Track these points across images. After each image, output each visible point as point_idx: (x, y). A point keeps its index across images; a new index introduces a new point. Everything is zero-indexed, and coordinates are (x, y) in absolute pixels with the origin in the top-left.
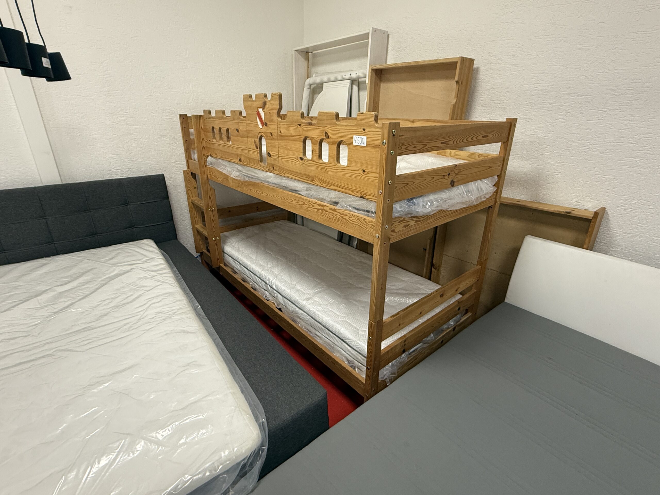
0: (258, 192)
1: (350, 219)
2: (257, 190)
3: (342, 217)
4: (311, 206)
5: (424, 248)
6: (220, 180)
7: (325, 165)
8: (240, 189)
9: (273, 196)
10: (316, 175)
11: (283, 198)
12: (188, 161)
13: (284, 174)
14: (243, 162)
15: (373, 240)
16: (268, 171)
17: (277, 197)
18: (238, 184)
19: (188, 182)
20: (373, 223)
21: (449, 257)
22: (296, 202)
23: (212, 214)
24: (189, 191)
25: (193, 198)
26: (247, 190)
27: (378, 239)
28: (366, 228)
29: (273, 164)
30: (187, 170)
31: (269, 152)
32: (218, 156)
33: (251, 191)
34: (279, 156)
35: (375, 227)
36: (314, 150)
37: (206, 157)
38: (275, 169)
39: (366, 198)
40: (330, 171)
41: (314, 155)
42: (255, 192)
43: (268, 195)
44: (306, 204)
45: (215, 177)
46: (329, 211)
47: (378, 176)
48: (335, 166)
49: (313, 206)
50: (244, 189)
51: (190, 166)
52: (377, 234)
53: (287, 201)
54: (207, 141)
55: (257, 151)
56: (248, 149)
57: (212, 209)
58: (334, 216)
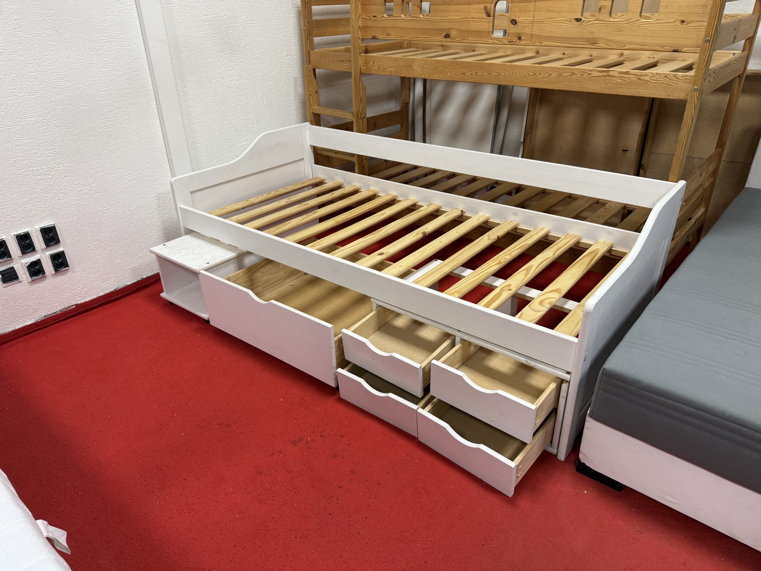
2: (477, 71)
3: (639, 79)
5: (624, 150)
6: (390, 71)
7: (619, 22)
8: (440, 75)
9: (511, 74)
10: (602, 36)
11: (532, 74)
12: (309, 52)
13: (540, 43)
14: (454, 38)
15: (687, 95)
16: (507, 43)
17: (519, 74)
18: (434, 71)
19: (310, 84)
20: (688, 76)
21: (659, 154)
22: (557, 75)
23: (361, 123)
24: (311, 96)
25: (314, 106)
26: (456, 74)
27: (696, 92)
28: (677, 84)
29: (519, 34)
30: (309, 66)
31: (514, 18)
32: (393, 36)
33: (465, 74)
34: (535, 21)
35: (692, 80)
36: (602, 7)
37: (362, 41)
38: (522, 38)
39: (681, 51)
40: (628, 28)
41: (603, 13)
42: (473, 75)
43: (500, 74)
44: (577, 74)
45: (378, 67)
46: (617, 76)
47: (705, 24)
48: (637, 22)
49: (590, 74)
50: (449, 75)
51: (311, 60)
52: (696, 87)
53: (541, 75)
54: (369, 18)
55: (489, 20)
56: (467, 19)
57: (362, 116)
58: (626, 80)
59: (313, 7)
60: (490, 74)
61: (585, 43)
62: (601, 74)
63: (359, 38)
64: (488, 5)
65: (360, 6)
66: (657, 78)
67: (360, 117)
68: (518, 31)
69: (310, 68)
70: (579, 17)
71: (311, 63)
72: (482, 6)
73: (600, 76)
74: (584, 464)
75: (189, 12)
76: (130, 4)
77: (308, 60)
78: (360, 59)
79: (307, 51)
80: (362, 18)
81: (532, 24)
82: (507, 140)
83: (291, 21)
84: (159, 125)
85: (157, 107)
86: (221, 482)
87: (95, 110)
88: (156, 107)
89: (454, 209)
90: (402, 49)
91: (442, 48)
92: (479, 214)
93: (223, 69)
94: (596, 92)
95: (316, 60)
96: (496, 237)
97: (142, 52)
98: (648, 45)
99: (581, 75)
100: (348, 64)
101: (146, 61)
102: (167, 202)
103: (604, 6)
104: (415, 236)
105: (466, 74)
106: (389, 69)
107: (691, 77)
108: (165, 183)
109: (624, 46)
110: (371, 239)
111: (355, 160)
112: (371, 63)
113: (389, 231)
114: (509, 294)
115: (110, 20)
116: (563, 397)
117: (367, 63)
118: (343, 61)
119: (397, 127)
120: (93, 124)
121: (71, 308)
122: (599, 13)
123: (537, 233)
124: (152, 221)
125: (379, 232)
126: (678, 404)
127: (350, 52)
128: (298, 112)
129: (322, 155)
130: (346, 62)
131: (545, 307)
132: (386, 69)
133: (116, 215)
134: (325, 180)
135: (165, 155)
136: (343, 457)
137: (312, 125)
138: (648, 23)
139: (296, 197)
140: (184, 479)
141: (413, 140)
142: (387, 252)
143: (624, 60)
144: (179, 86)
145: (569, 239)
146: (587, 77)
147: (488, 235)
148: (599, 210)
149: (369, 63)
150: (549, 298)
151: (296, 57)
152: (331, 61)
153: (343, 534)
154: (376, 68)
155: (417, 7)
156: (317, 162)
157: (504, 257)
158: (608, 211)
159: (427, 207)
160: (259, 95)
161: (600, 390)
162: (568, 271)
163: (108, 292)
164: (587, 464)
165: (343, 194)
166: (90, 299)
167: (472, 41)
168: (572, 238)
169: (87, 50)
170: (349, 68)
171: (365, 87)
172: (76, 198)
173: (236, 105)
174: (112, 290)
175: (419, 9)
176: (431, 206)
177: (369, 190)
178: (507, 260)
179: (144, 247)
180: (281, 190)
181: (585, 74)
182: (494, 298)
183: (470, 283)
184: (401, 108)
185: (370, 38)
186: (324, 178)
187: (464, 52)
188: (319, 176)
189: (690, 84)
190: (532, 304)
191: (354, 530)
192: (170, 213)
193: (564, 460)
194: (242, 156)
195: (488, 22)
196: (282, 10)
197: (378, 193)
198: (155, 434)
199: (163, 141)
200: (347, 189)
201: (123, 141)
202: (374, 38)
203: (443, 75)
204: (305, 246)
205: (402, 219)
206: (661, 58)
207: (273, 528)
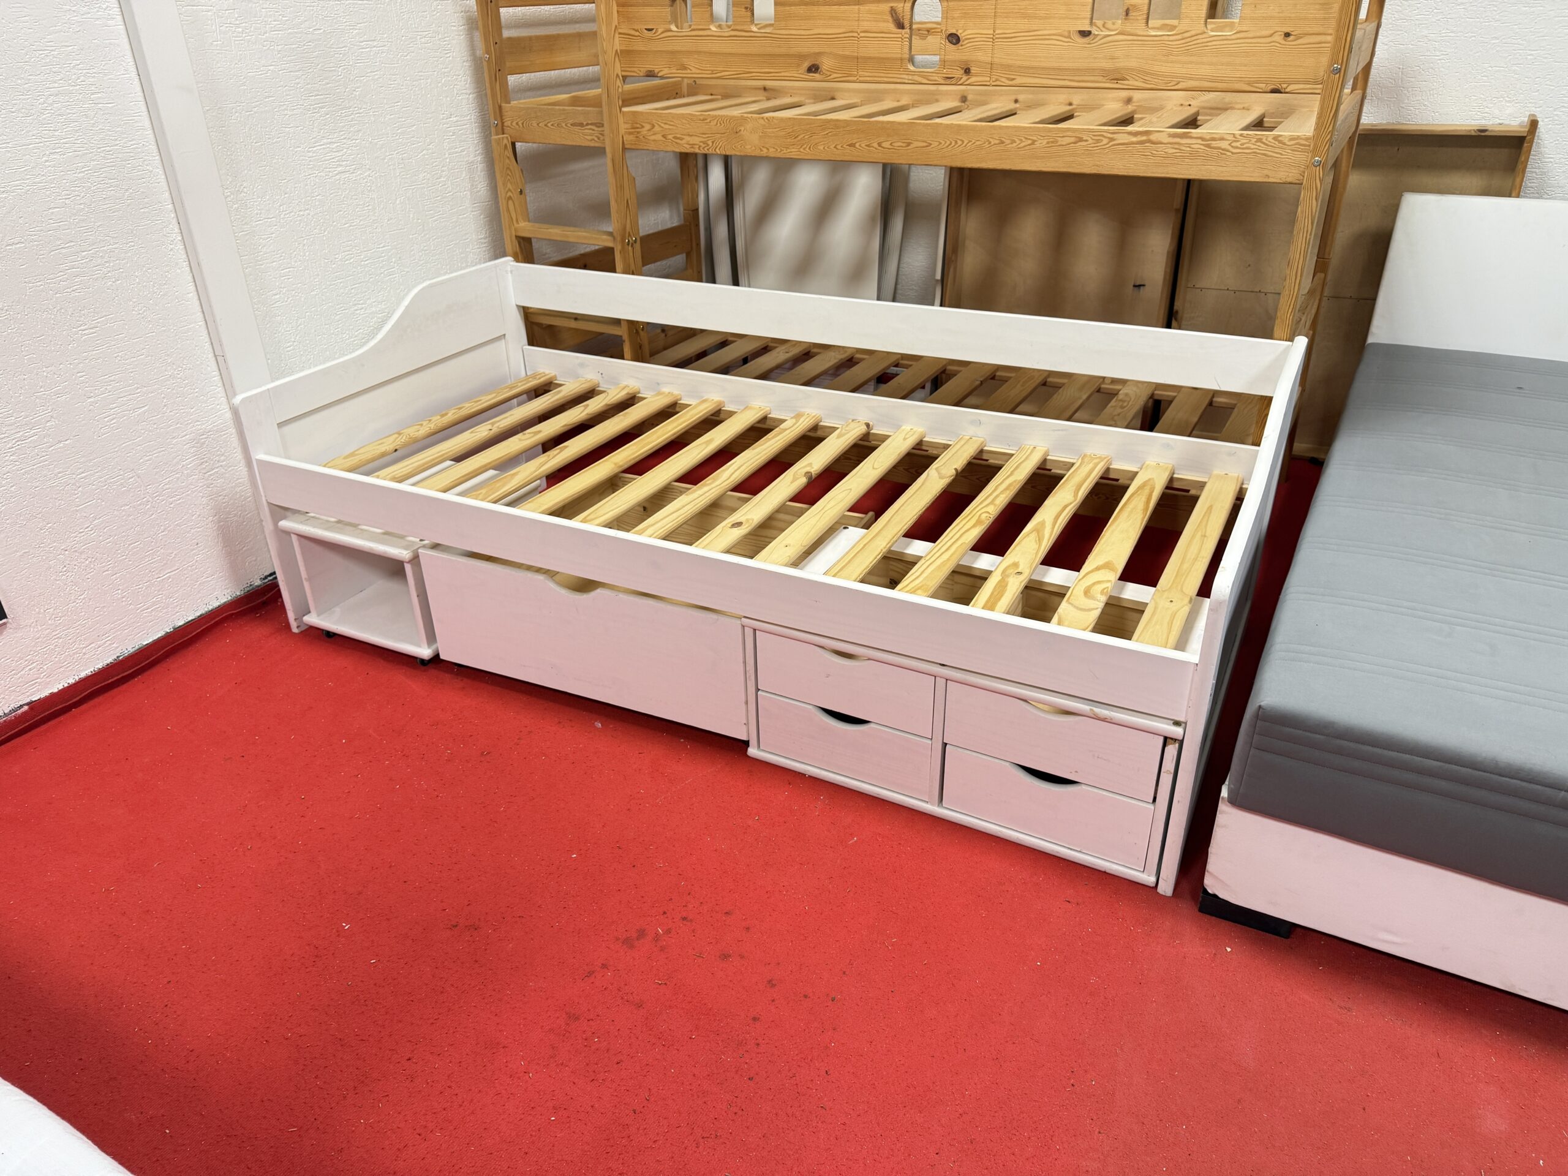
0: (886, 145)
1: (1234, 144)
2: (881, 139)
3: (1208, 146)
4: (1105, 141)
5: (1138, 284)
6: (691, 142)
7: (1166, 38)
8: (802, 150)
9: (953, 144)
10: (1133, 63)
11: (997, 142)
12: (500, 107)
13: (1008, 79)
14: (829, 73)
15: (1301, 174)
16: (943, 82)
17: (970, 144)
18: (789, 140)
19: (508, 174)
20: (1301, 139)
21: (1204, 290)
22: (1048, 143)
23: (631, 254)
24: (510, 202)
25: (518, 223)
26: (835, 147)
27: (1318, 168)
28: (1281, 154)
29: (966, 62)
30: (503, 138)
31: (954, 31)
32: (694, 70)
33: (854, 147)
34: (997, 36)
35: (1309, 146)
36: (1131, 8)
37: (622, 82)
38: (972, 71)
39: (1287, 90)
40: (1183, 49)
41: (1133, 19)
42: (873, 147)
43: (931, 144)
44: (1086, 141)
45: (663, 136)
46: (1165, 142)
47: (1329, 38)
48: (1201, 36)
49: (1112, 139)
50: (822, 148)
51: (506, 124)
52: (1317, 158)
53: (1015, 145)
54: (637, 34)
55: (900, 36)
56: (856, 35)
57: (632, 239)
58: (1184, 148)
59: (501, 10)
60: (909, 144)
61: (1101, 79)
62: (1134, 139)
63: (617, 75)
64: (899, 6)
65: (615, 8)
66: (1242, 144)
67: (629, 241)
68: (965, 58)
69: (505, 141)
70: (1087, 28)
71: (506, 131)
72: (886, 7)
73: (1133, 143)
74: (1215, 896)
75: (238, 22)
76: (107, 7)
77: (500, 124)
78: (621, 120)
79: (497, 106)
80: (620, 33)
81: (991, 43)
82: (904, 277)
83: (454, 42)
84: (190, 278)
85: (183, 238)
86: (495, 1051)
87: (42, 252)
88: (180, 238)
89: (850, 421)
90: (680, 97)
91: (766, 94)
92: (903, 427)
93: (319, 148)
94: (1126, 174)
95: (517, 124)
96: (954, 472)
97: (140, 116)
98: (1222, 81)
99: (1094, 141)
100: (593, 130)
101: (152, 136)
102: (218, 450)
103: (1134, 6)
104: (792, 483)
105: (857, 145)
106: (687, 138)
107: (1307, 139)
108: (212, 409)
109: (1177, 84)
110: (703, 497)
111: (622, 332)
112: (648, 127)
113: (734, 476)
114: (1021, 582)
115: (63, 44)
116: (1168, 772)
117: (638, 128)
118: (581, 125)
119: (679, 259)
120: (40, 283)
121: (19, 712)
122: (1126, 19)
123: (1027, 458)
124: (188, 495)
125: (715, 480)
126: (1408, 756)
127: (601, 106)
128: (480, 237)
129: (539, 325)
130: (589, 127)
131: (1098, 600)
132: (682, 139)
133: (107, 489)
134: (555, 377)
135: (208, 345)
136: (742, 957)
137: (517, 262)
138: (1224, 38)
139: (509, 419)
140: (407, 1058)
141: (713, 281)
142: (747, 520)
143: (1134, 112)
144: (227, 188)
145: (1091, 466)
146: (1107, 146)
147: (936, 469)
148: (1110, 405)
149: (643, 127)
150: (1099, 582)
151: (468, 118)
152: (552, 125)
153: (790, 1115)
154: (659, 137)
155: (744, 10)
156: (532, 341)
157: (983, 510)
158: (1125, 404)
159: (794, 421)
160: (398, 202)
161: (1252, 749)
162: (1113, 527)
163: (100, 666)
164: (1221, 896)
165: (607, 405)
166: (61, 687)
167: (868, 79)
168: (1096, 461)
169: (13, 112)
170: (596, 139)
171: (634, 179)
172: (12, 457)
173: (352, 228)
174: (110, 660)
175: (749, 14)
176: (802, 420)
177: (659, 393)
178: (991, 516)
179: (173, 555)
180: (467, 405)
181: (1102, 140)
182: (996, 593)
183: (939, 567)
184: (685, 219)
185: (641, 74)
186: (553, 374)
187: (812, 101)
188: (542, 371)
189: (1306, 154)
190: (1072, 597)
191: (810, 1102)
192: (227, 475)
193: (1171, 895)
194: (380, 336)
195: (900, 40)
196: (434, 17)
197: (680, 399)
198: (308, 970)
199: (200, 314)
200: (612, 395)
201: (111, 318)
202: (651, 75)
203: (807, 149)
204: (571, 519)
205: (753, 449)
206: (1203, 104)
207: (638, 1129)
